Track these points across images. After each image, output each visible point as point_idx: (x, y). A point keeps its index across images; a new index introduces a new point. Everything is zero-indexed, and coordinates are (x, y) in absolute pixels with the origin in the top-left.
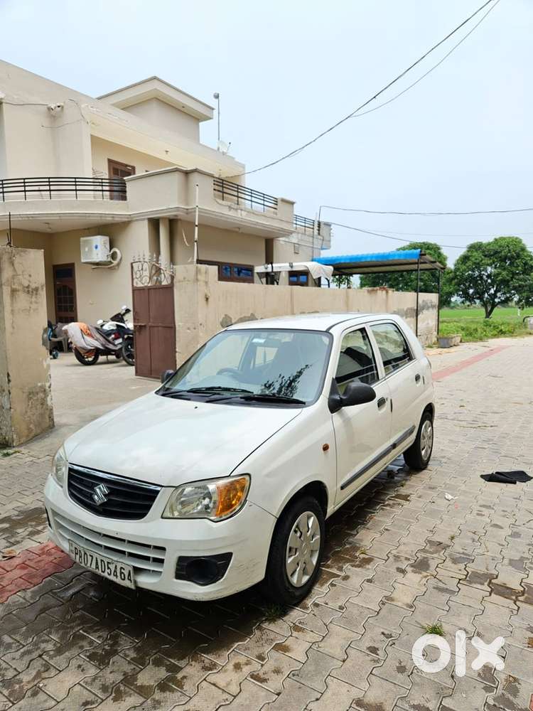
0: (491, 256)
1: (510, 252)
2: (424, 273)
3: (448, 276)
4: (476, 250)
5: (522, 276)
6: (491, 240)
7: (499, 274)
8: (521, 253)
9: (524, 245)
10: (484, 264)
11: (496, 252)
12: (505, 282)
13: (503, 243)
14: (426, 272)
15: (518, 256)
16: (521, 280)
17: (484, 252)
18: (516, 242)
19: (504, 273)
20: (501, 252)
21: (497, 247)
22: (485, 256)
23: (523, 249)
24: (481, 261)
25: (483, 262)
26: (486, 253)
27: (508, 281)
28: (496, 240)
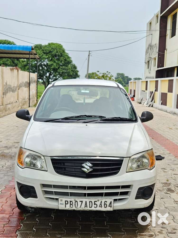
0: (48, 53)
1: (57, 52)
2: (8, 60)
3: (23, 64)
4: (39, 49)
5: (64, 67)
6: (47, 44)
7: (52, 65)
8: (63, 53)
9: (63, 48)
10: (44, 58)
11: (50, 52)
12: (55, 70)
13: (53, 46)
14: (9, 59)
15: (62, 55)
16: (63, 69)
17: (43, 50)
18: (60, 47)
19: (55, 64)
20: (53, 51)
21: (51, 49)
22: (44, 53)
23: (64, 51)
24: (42, 56)
25: (43, 56)
26: (45, 51)
27: (57, 69)
28: (49, 44)
